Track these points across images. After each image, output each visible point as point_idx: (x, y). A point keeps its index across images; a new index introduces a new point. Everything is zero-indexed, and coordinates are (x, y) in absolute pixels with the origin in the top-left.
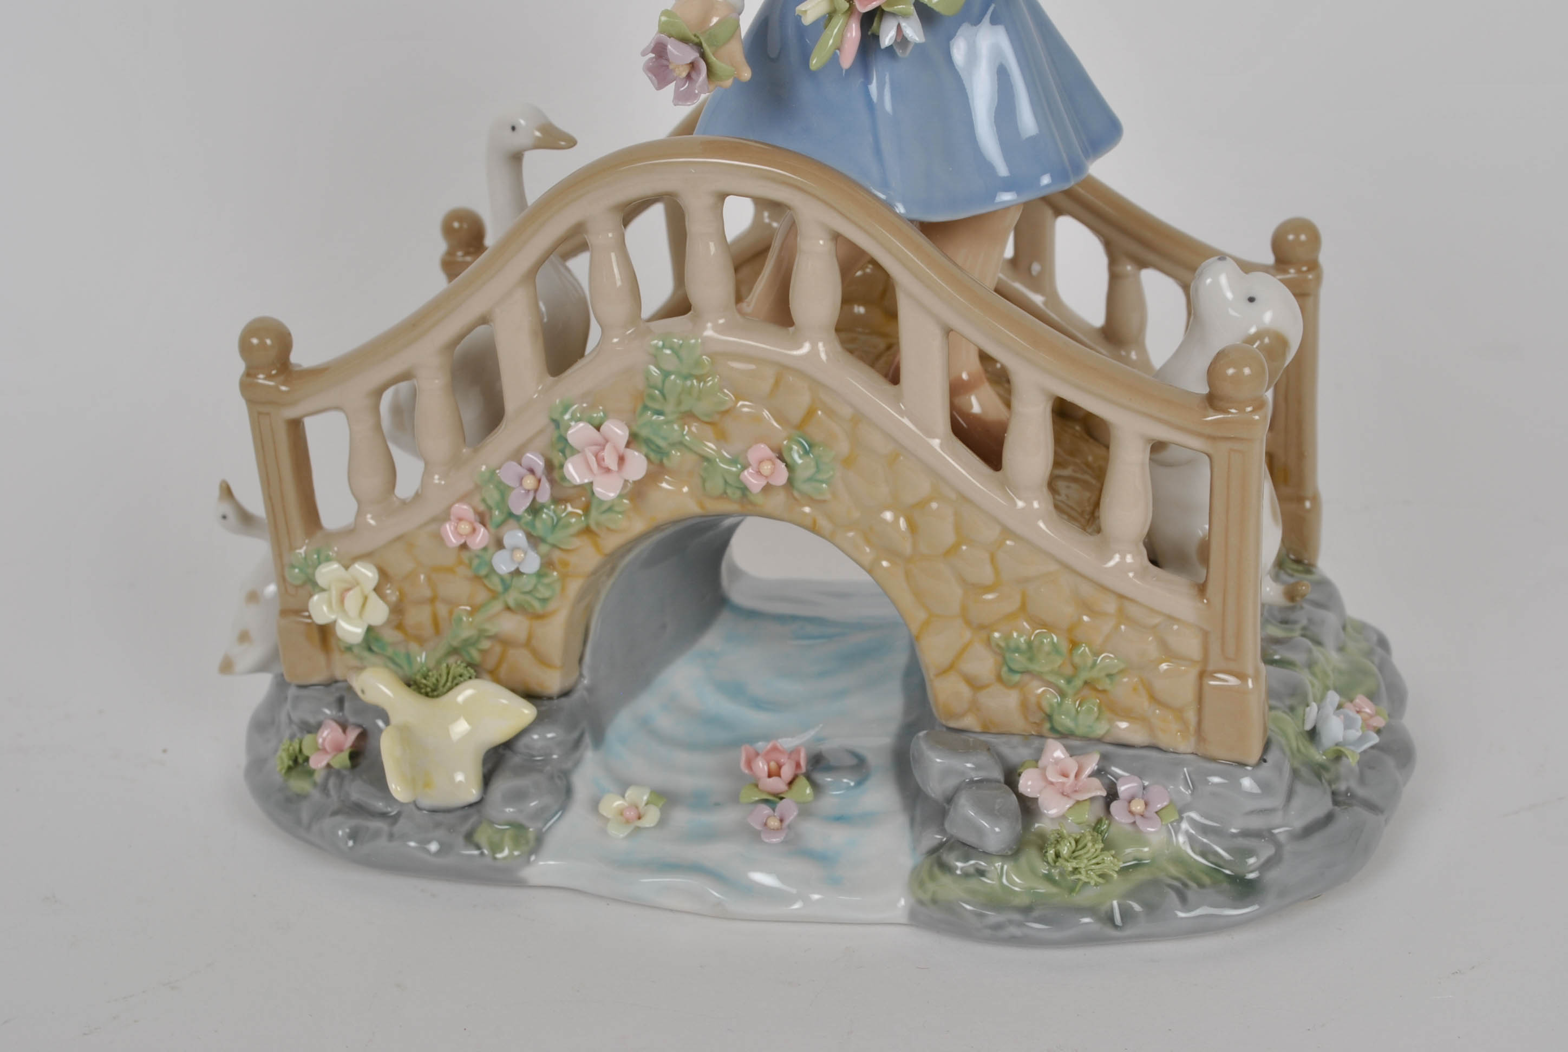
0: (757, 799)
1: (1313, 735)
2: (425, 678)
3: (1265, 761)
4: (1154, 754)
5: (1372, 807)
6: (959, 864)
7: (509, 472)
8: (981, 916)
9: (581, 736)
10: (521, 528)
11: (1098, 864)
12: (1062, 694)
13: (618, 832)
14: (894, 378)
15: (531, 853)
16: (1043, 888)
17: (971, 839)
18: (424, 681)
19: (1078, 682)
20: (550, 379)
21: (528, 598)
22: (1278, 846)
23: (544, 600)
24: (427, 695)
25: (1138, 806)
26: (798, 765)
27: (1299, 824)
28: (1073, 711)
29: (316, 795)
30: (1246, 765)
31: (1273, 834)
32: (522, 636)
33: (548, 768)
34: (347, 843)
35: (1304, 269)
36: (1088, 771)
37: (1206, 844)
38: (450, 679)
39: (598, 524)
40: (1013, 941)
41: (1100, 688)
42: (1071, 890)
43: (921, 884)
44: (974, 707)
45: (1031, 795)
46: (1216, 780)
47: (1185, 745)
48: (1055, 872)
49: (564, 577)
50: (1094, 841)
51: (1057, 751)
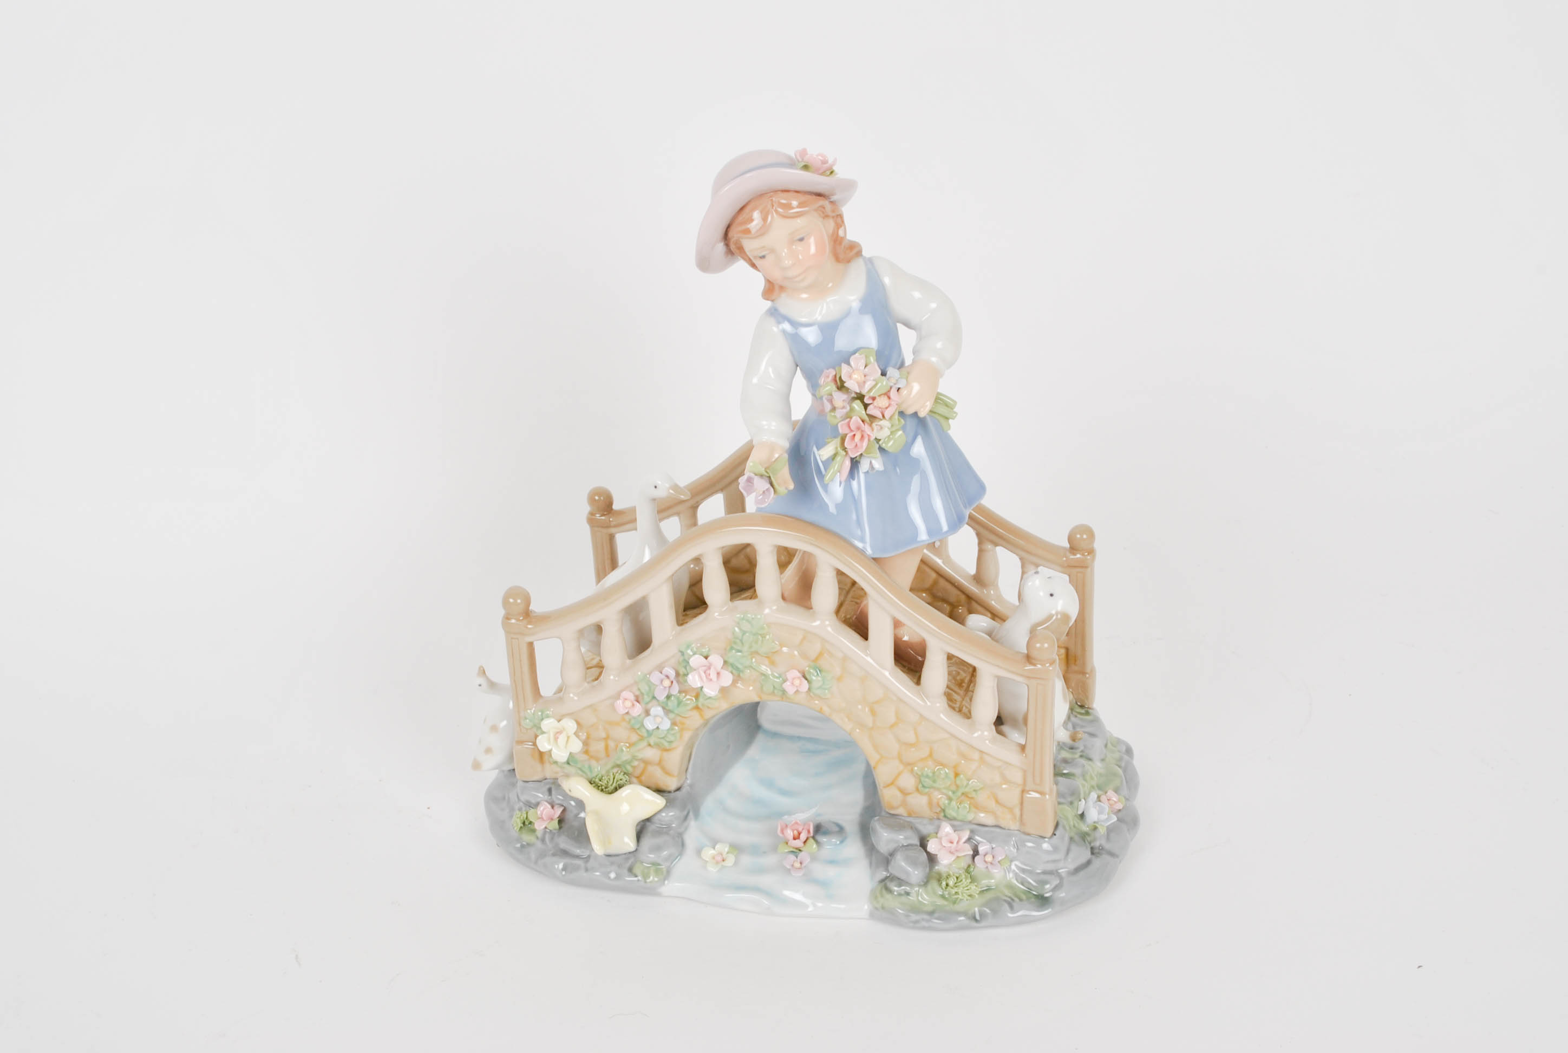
0: (786, 851)
1: (1082, 816)
2: (600, 781)
3: (1055, 835)
4: (998, 830)
5: (1112, 854)
6: (896, 888)
7: (655, 678)
8: (907, 916)
9: (688, 813)
10: (659, 705)
11: (968, 890)
12: (950, 799)
13: (712, 869)
14: (866, 638)
15: (665, 880)
16: (940, 902)
17: (903, 877)
18: (600, 783)
19: (959, 794)
20: (679, 628)
21: (663, 741)
22: (1061, 878)
23: (670, 742)
24: (602, 790)
25: (989, 858)
26: (809, 832)
27: (1072, 866)
28: (956, 808)
29: (539, 844)
30: (1045, 838)
31: (1059, 873)
32: (657, 759)
33: (671, 832)
34: (562, 873)
35: (1086, 554)
36: (964, 839)
37: (1024, 878)
38: (615, 782)
39: (703, 705)
40: (924, 928)
41: (970, 796)
42: (954, 903)
43: (876, 898)
44: (904, 804)
45: (933, 853)
46: (1030, 844)
47: (1014, 826)
48: (946, 893)
49: (682, 730)
50: (966, 878)
51: (947, 829)
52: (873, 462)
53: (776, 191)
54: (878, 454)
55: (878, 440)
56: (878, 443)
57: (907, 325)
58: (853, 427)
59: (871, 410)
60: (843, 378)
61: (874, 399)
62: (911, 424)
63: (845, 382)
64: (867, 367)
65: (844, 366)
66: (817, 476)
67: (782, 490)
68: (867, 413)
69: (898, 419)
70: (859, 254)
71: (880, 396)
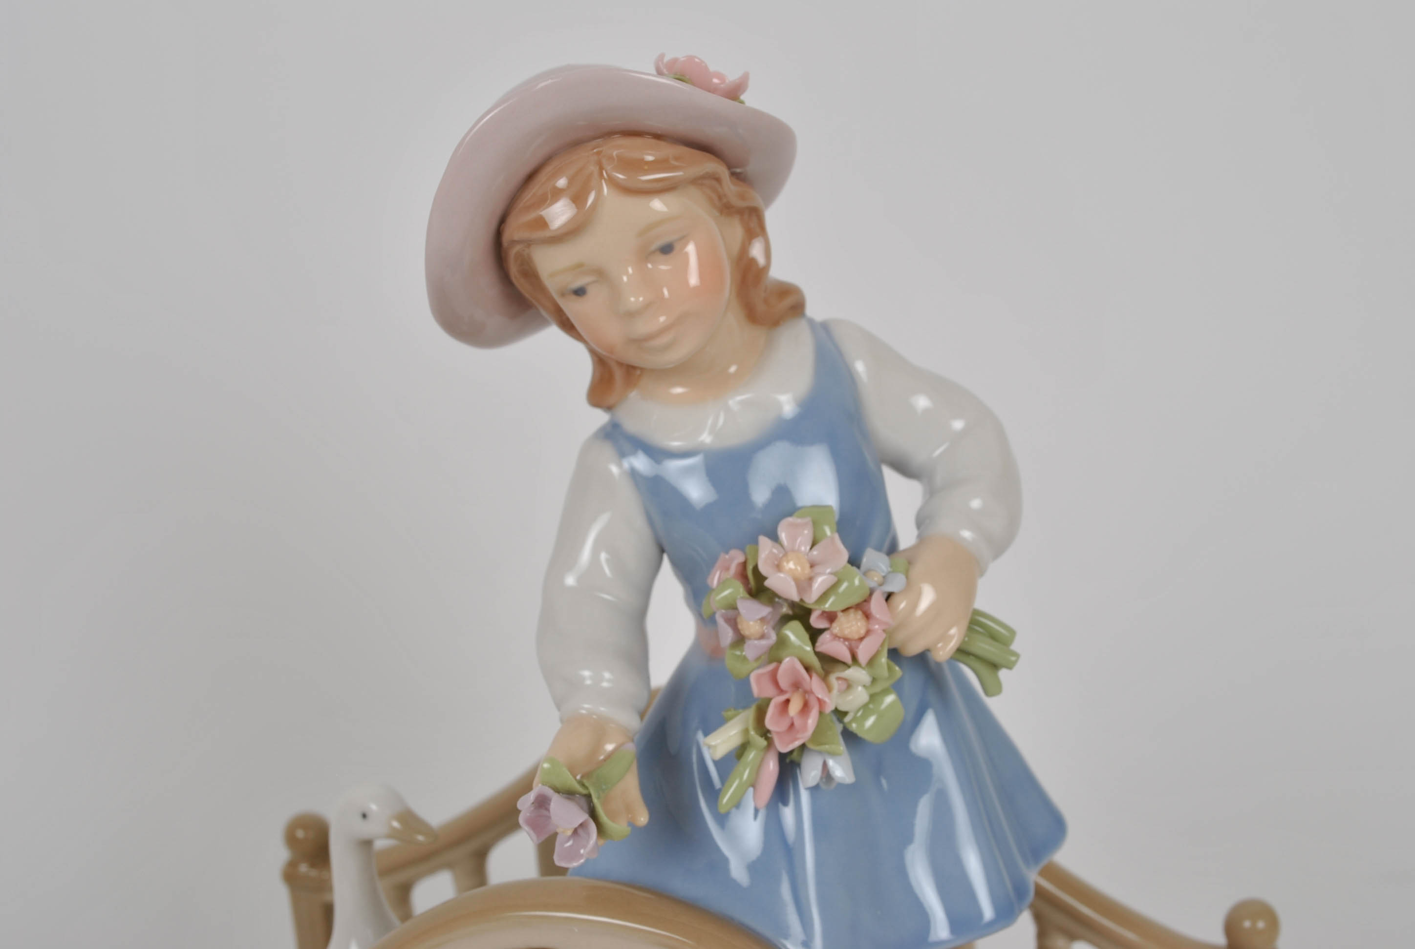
52: (831, 763)
53: (609, 134)
54: (841, 746)
55: (840, 714)
56: (840, 720)
57: (903, 468)
58: (784, 682)
59: (826, 644)
60: (763, 569)
61: (831, 617)
62: (913, 681)
63: (765, 578)
64: (815, 547)
65: (765, 543)
66: (704, 796)
67: (618, 827)
68: (818, 649)
69: (888, 665)
70: (797, 309)
71: (845, 610)
